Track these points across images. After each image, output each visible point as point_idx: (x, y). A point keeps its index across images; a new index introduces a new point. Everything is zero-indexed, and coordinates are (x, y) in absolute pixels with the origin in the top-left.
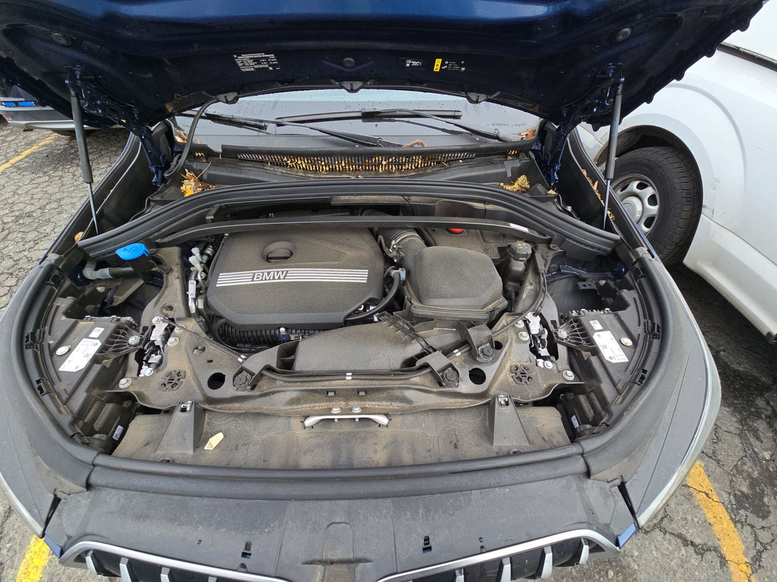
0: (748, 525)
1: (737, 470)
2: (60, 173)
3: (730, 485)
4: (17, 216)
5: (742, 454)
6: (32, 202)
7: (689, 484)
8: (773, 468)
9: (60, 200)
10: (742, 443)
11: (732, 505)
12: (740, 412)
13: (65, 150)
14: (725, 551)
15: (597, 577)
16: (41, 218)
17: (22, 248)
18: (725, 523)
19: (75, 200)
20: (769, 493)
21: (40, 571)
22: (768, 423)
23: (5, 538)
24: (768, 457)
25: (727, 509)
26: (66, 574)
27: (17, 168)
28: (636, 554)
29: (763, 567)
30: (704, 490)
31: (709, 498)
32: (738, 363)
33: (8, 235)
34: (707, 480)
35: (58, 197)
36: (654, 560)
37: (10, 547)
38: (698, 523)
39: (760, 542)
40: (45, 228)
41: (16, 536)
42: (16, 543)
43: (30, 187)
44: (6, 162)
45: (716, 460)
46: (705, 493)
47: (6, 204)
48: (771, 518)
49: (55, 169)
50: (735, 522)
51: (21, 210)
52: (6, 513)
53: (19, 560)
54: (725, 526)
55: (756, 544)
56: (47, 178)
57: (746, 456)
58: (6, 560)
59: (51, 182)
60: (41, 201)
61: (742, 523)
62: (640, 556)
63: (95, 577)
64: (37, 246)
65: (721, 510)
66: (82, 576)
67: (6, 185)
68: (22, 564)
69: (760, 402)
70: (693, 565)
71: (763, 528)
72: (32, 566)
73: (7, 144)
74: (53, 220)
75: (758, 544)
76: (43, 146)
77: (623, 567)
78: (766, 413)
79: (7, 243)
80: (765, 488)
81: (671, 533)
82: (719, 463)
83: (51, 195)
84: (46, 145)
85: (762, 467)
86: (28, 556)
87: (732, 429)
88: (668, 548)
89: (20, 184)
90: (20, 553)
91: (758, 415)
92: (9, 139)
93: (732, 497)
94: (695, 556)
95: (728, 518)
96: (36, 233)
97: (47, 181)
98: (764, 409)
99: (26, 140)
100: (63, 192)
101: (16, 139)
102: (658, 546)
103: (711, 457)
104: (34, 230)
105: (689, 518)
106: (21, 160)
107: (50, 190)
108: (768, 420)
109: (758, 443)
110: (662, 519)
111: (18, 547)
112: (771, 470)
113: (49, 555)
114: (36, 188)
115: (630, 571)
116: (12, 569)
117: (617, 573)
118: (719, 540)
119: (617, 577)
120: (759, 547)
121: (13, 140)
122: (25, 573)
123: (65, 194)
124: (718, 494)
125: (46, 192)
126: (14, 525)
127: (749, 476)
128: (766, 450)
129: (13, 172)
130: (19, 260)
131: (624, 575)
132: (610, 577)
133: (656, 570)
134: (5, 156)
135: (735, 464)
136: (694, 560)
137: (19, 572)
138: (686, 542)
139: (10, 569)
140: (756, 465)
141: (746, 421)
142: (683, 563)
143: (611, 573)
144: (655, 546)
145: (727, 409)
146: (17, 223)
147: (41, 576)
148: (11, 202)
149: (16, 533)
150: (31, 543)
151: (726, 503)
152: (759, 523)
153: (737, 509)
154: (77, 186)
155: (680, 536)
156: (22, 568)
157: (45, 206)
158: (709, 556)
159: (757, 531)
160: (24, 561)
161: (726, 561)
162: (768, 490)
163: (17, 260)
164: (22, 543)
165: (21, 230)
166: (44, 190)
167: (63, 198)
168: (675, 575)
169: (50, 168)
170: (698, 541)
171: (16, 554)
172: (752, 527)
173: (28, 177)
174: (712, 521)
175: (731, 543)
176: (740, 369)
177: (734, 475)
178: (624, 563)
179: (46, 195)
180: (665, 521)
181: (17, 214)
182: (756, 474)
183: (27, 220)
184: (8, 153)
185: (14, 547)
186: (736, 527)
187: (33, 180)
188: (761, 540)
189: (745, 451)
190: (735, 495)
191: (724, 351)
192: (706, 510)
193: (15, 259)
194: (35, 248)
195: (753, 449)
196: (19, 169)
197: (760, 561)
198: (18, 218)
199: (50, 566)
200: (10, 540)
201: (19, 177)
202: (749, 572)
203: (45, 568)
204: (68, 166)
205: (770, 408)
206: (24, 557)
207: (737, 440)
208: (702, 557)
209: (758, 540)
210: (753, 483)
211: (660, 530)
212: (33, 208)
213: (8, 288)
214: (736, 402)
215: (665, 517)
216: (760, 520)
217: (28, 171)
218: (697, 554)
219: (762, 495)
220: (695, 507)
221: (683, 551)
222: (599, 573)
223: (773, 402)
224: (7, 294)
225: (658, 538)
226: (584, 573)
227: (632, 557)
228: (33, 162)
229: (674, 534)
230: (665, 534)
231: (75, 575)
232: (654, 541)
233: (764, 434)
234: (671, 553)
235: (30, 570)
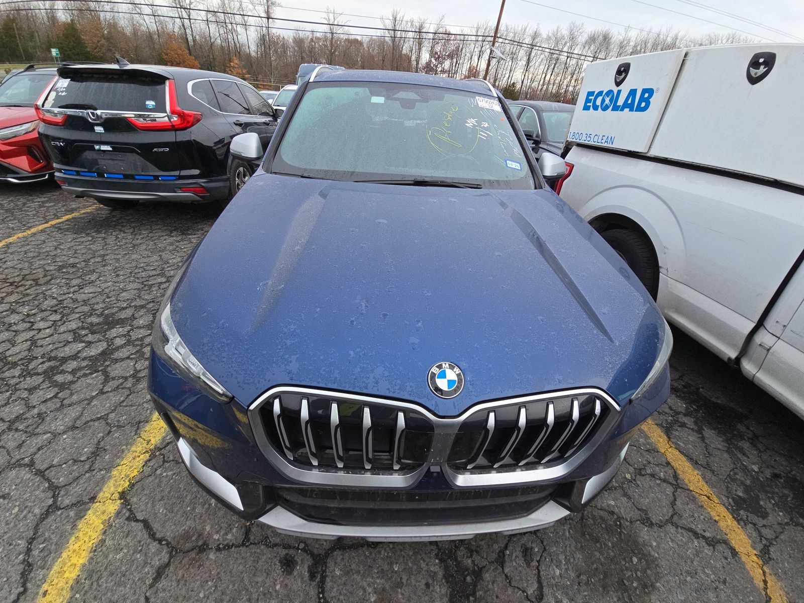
0: (750, 523)
1: (730, 478)
2: (103, 235)
3: (727, 490)
4: (60, 266)
5: (732, 466)
6: (76, 255)
7: (691, 489)
8: (763, 478)
9: (104, 256)
10: (731, 458)
11: (732, 506)
12: (725, 435)
13: (107, 218)
14: (733, 543)
15: (623, 563)
16: (85, 269)
17: (66, 291)
18: (729, 520)
19: (120, 256)
20: (764, 498)
21: (78, 568)
22: (752, 443)
23: (39, 539)
24: (756, 469)
25: (728, 509)
26: (109, 570)
27: (58, 228)
28: (655, 544)
29: (773, 559)
30: (705, 493)
31: (711, 500)
32: (716, 398)
33: (50, 280)
34: (705, 485)
35: (102, 253)
36: (671, 549)
37: (45, 547)
38: (704, 519)
39: (765, 538)
40: (90, 276)
41: (53, 537)
42: (52, 543)
43: (72, 244)
44: (45, 223)
45: (710, 470)
46: (706, 496)
47: (47, 256)
48: (770, 518)
49: (98, 232)
50: (738, 521)
51: (64, 261)
52: (43, 514)
53: (53, 559)
54: (730, 523)
55: (761, 539)
56: (90, 239)
57: (737, 468)
58: (37, 560)
59: (95, 241)
60: (84, 256)
61: (744, 521)
62: (658, 546)
63: (141, 572)
64: (81, 291)
65: (722, 510)
66: (127, 571)
67: (47, 241)
68: (57, 564)
69: (741, 428)
70: (707, 554)
71: (764, 526)
72: (69, 564)
73: (45, 209)
74: (97, 271)
75: (763, 538)
76: (83, 213)
77: (643, 554)
78: (748, 435)
79: (49, 287)
80: (759, 494)
81: (682, 528)
82: (713, 473)
83: (94, 251)
84: (87, 213)
85: (752, 476)
86: (64, 555)
87: (720, 447)
88: (682, 540)
89: (62, 241)
90: (55, 553)
91: (741, 437)
92: (47, 205)
93: (730, 500)
94: (708, 547)
95: (731, 517)
96: (80, 280)
97: (91, 241)
98: (745, 432)
99: (65, 207)
100: (107, 250)
101: (54, 205)
102: (673, 538)
103: (706, 468)
104: (79, 277)
105: (696, 515)
106: (62, 223)
107: (93, 247)
108: (751, 441)
109: (745, 458)
110: (672, 516)
111: (53, 547)
112: (762, 480)
113: (91, 552)
114: (79, 245)
115: (651, 558)
116: (44, 569)
117: (640, 560)
118: (726, 534)
119: (641, 563)
120: (764, 542)
121: (51, 206)
122: (59, 573)
123: (109, 252)
124: (717, 496)
125: (90, 249)
126: (51, 526)
127: (742, 483)
128: (754, 464)
129: (54, 231)
130: (64, 300)
131: (647, 561)
132: (635, 563)
133: (675, 558)
134: (44, 218)
135: (728, 473)
136: (707, 551)
137: (52, 572)
138: (697, 535)
139: (40, 570)
140: (747, 475)
141: (731, 441)
142: (697, 553)
143: (635, 560)
144: (670, 538)
145: (713, 432)
146: (61, 271)
147: (78, 574)
148: (53, 254)
149: (53, 533)
150: (70, 542)
151: (727, 504)
152: (761, 522)
153: (737, 510)
154: (121, 246)
155: (690, 530)
156: (56, 568)
157: (89, 260)
158: (720, 547)
159: (760, 528)
160: (60, 560)
161: (737, 552)
162: (762, 496)
163: (61, 301)
164: (59, 543)
165: (65, 277)
166: (88, 247)
167: (107, 255)
168: (692, 562)
169: (93, 231)
170: (707, 534)
171: (50, 554)
172: (755, 525)
173: (70, 237)
174: (717, 518)
175: (738, 538)
176: (719, 402)
177: (729, 483)
178: (645, 551)
179: (90, 251)
180: (675, 518)
181: (60, 264)
182: (748, 482)
183: (71, 270)
184: (47, 216)
185: (49, 547)
186: (739, 524)
187: (76, 239)
188: (765, 536)
189: (734, 464)
190: (733, 499)
191: (702, 388)
192: (709, 510)
193: (59, 299)
194: (79, 292)
195: (742, 463)
196: (60, 229)
197: (769, 554)
198: (60, 268)
199: (90, 563)
200: (45, 541)
201: (60, 235)
202: (761, 563)
203: (84, 566)
204: (111, 231)
205: (751, 433)
206: (60, 556)
207: (726, 455)
208: (714, 548)
209: (763, 536)
210: (747, 489)
211: (672, 525)
212: (77, 261)
213: (52, 322)
214: (719, 426)
215: (675, 514)
216: (760, 519)
217: (70, 232)
218: (709, 545)
219: (757, 500)
220: (699, 506)
221: (696, 543)
222: (624, 559)
223: (752, 427)
224: (51, 327)
225: (672, 531)
226: (611, 559)
227: (652, 547)
228: (75, 225)
229: (684, 528)
230: (677, 528)
231: (119, 570)
232: (668, 534)
233: (749, 451)
234: (686, 544)
235: (65, 569)
